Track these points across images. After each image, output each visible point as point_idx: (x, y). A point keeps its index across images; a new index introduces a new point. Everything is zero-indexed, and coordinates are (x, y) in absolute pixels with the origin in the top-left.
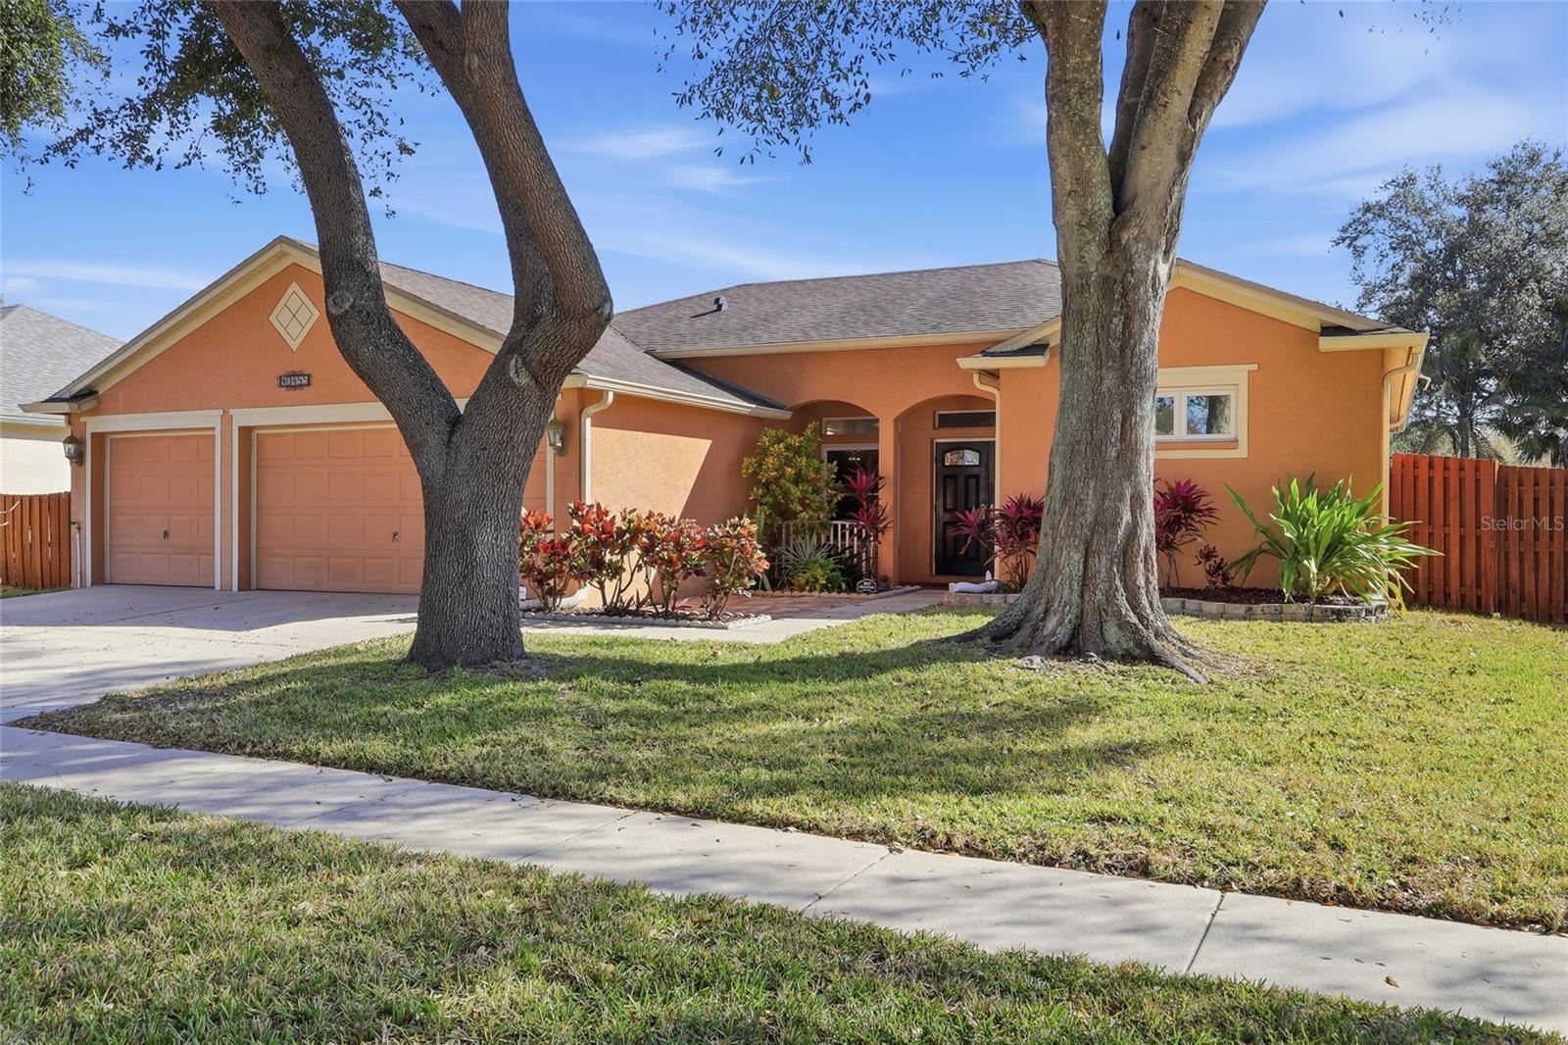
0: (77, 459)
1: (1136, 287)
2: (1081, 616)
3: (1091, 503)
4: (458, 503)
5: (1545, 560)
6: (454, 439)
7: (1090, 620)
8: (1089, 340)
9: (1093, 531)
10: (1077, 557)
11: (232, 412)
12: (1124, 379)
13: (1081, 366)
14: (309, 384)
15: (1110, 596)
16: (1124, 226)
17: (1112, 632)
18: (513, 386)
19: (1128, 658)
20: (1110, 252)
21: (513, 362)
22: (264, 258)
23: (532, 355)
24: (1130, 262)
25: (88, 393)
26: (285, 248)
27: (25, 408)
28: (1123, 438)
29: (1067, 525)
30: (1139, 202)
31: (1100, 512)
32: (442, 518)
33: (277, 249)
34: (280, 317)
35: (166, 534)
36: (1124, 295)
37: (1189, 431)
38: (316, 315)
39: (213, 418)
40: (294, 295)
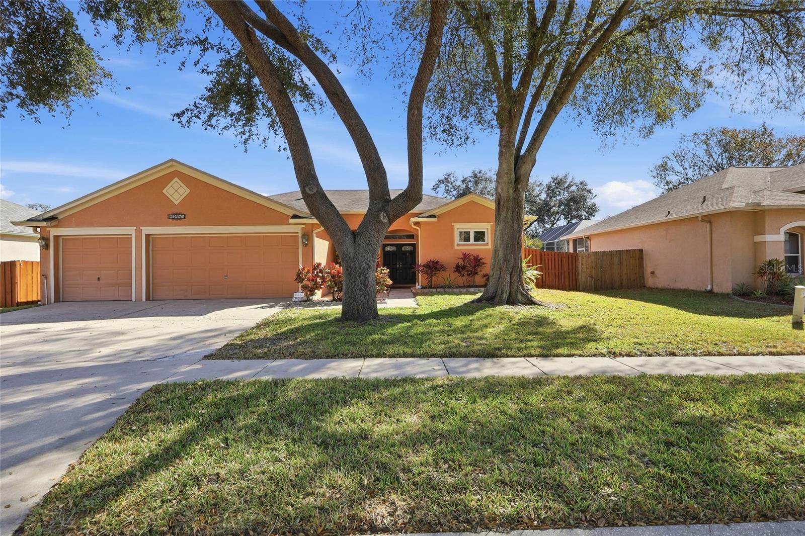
0: (45, 247)
1: (521, 201)
2: (510, 293)
3: (512, 261)
4: (362, 263)
5: (551, 274)
6: (356, 240)
7: (514, 294)
8: (510, 215)
9: (513, 269)
10: (509, 276)
11: (141, 228)
12: (519, 226)
13: (508, 222)
14: (184, 218)
15: (518, 287)
16: (518, 184)
17: (520, 297)
18: (381, 222)
19: (526, 304)
20: (515, 191)
21: (382, 214)
22: (163, 167)
23: (390, 212)
24: (520, 194)
25: (52, 218)
26: (174, 163)
27: (14, 223)
28: (518, 243)
29: (506, 268)
30: (522, 177)
31: (515, 263)
32: (356, 268)
33: (170, 164)
34: (168, 191)
35: (99, 279)
36: (518, 203)
37: (475, 241)
38: (188, 191)
39: (130, 230)
40: (176, 183)
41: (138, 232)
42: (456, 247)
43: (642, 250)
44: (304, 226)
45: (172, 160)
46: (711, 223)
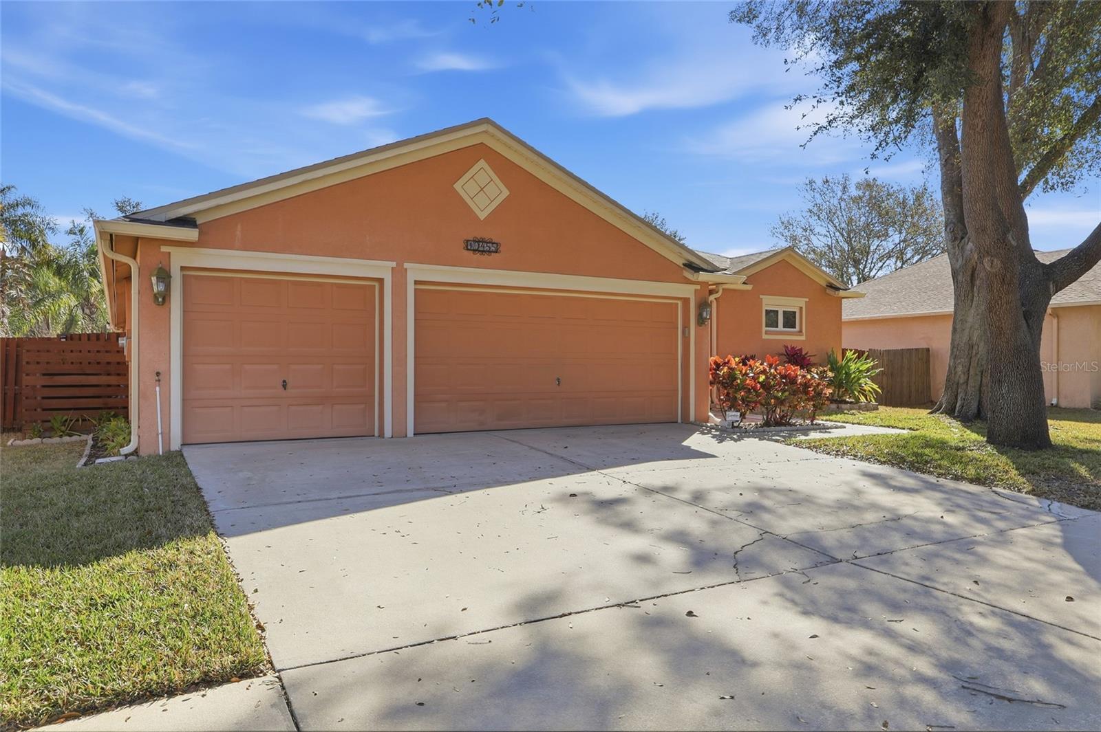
11: (405, 265)
14: (497, 252)
26: (489, 128)
33: (481, 128)
34: (466, 187)
35: (285, 385)
37: (784, 327)
38: (506, 193)
39: (381, 269)
40: (482, 171)
41: (399, 275)
42: (765, 337)
43: (929, 349)
44: (698, 287)
45: (486, 121)
46: (1058, 317)
